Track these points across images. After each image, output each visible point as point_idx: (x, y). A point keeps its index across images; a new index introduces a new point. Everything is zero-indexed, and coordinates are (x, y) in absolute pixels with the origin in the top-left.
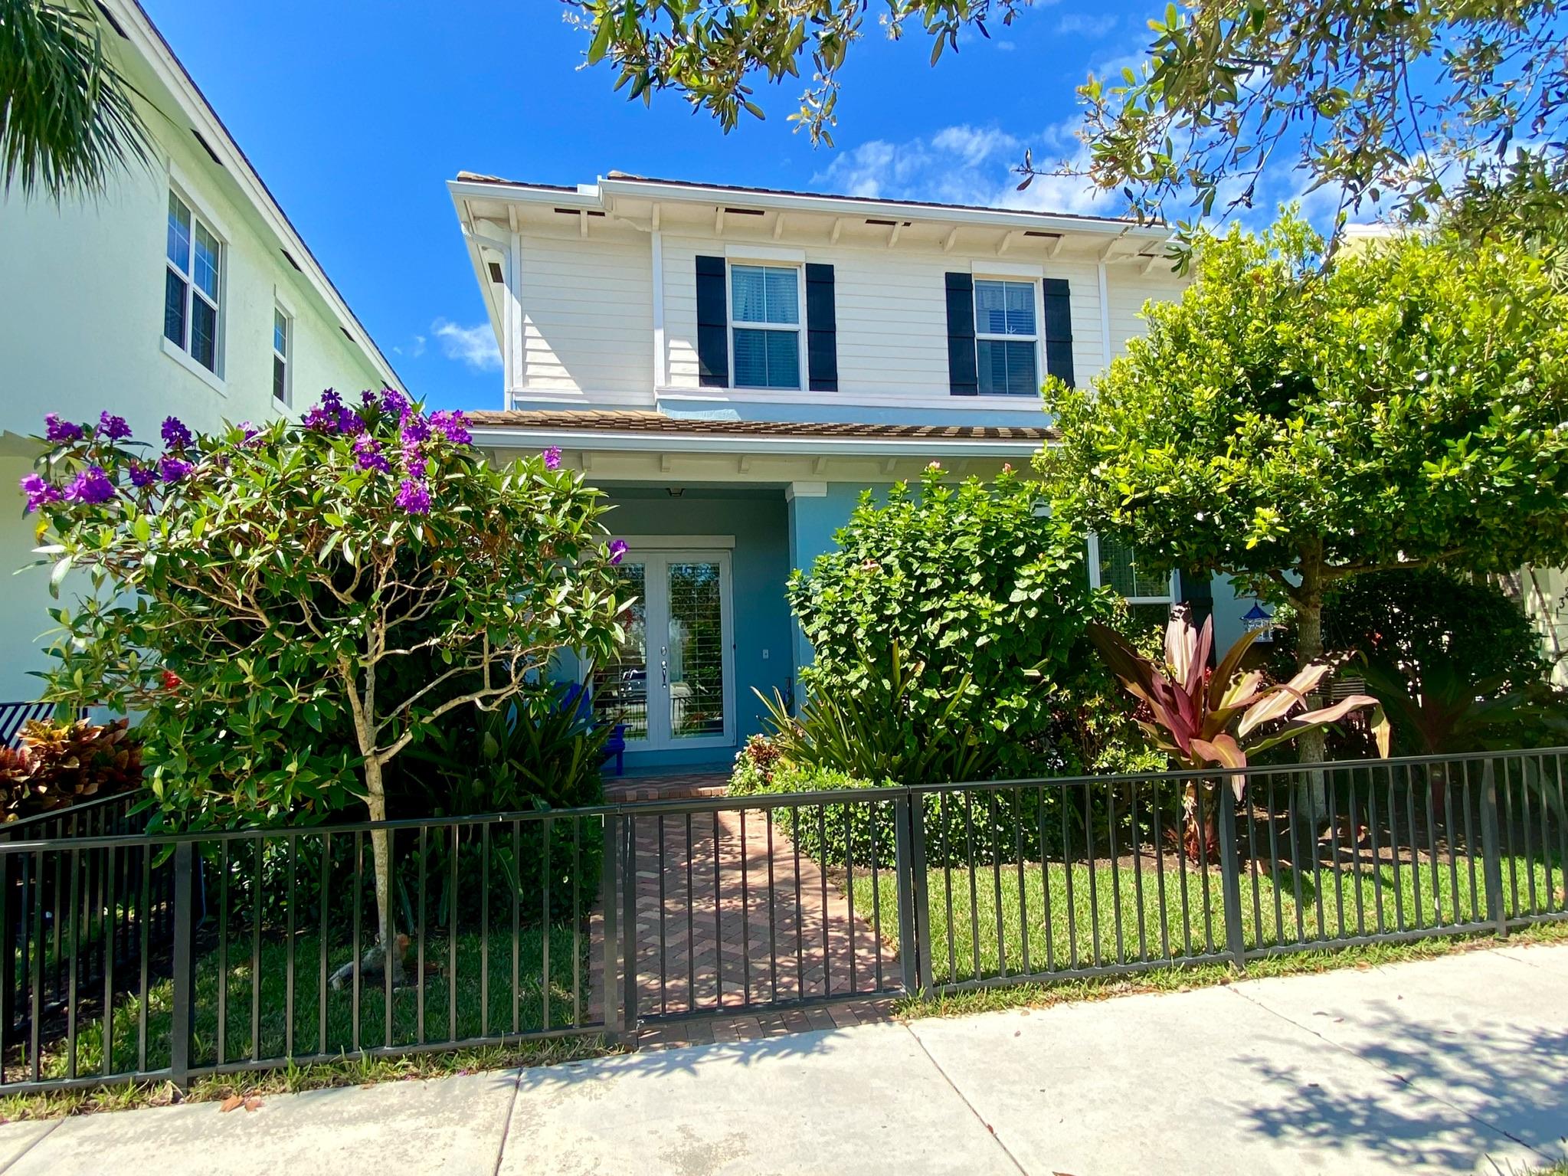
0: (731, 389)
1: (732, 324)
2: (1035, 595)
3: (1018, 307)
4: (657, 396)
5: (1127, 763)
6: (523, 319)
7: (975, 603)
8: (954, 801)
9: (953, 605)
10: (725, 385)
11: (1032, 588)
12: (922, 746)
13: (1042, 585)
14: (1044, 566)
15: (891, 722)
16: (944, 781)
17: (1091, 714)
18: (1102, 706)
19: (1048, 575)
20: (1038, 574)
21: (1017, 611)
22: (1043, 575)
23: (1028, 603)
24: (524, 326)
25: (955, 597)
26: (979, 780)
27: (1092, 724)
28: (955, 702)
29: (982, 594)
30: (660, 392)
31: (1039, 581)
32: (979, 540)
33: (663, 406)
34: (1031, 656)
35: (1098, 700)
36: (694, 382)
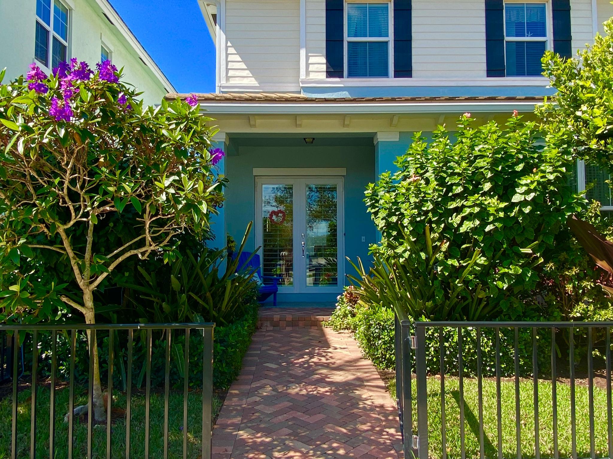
0: (345, 79)
1: (347, 39)
2: (530, 197)
3: (535, 20)
4: (301, 85)
5: (594, 314)
6: (227, 43)
7: (486, 203)
8: (468, 334)
9: (469, 203)
10: (341, 76)
11: (527, 192)
12: (446, 297)
13: (535, 190)
14: (537, 178)
15: (426, 281)
16: (462, 320)
17: (570, 279)
18: (577, 274)
19: (539, 183)
20: (532, 182)
21: (517, 209)
22: (536, 183)
23: (524, 203)
24: (227, 47)
25: (472, 198)
26: (487, 320)
27: (569, 287)
28: (469, 268)
29: (492, 197)
30: (303, 82)
31: (532, 187)
32: (490, 160)
33: (304, 91)
34: (527, 239)
35: (575, 271)
36: (323, 76)
